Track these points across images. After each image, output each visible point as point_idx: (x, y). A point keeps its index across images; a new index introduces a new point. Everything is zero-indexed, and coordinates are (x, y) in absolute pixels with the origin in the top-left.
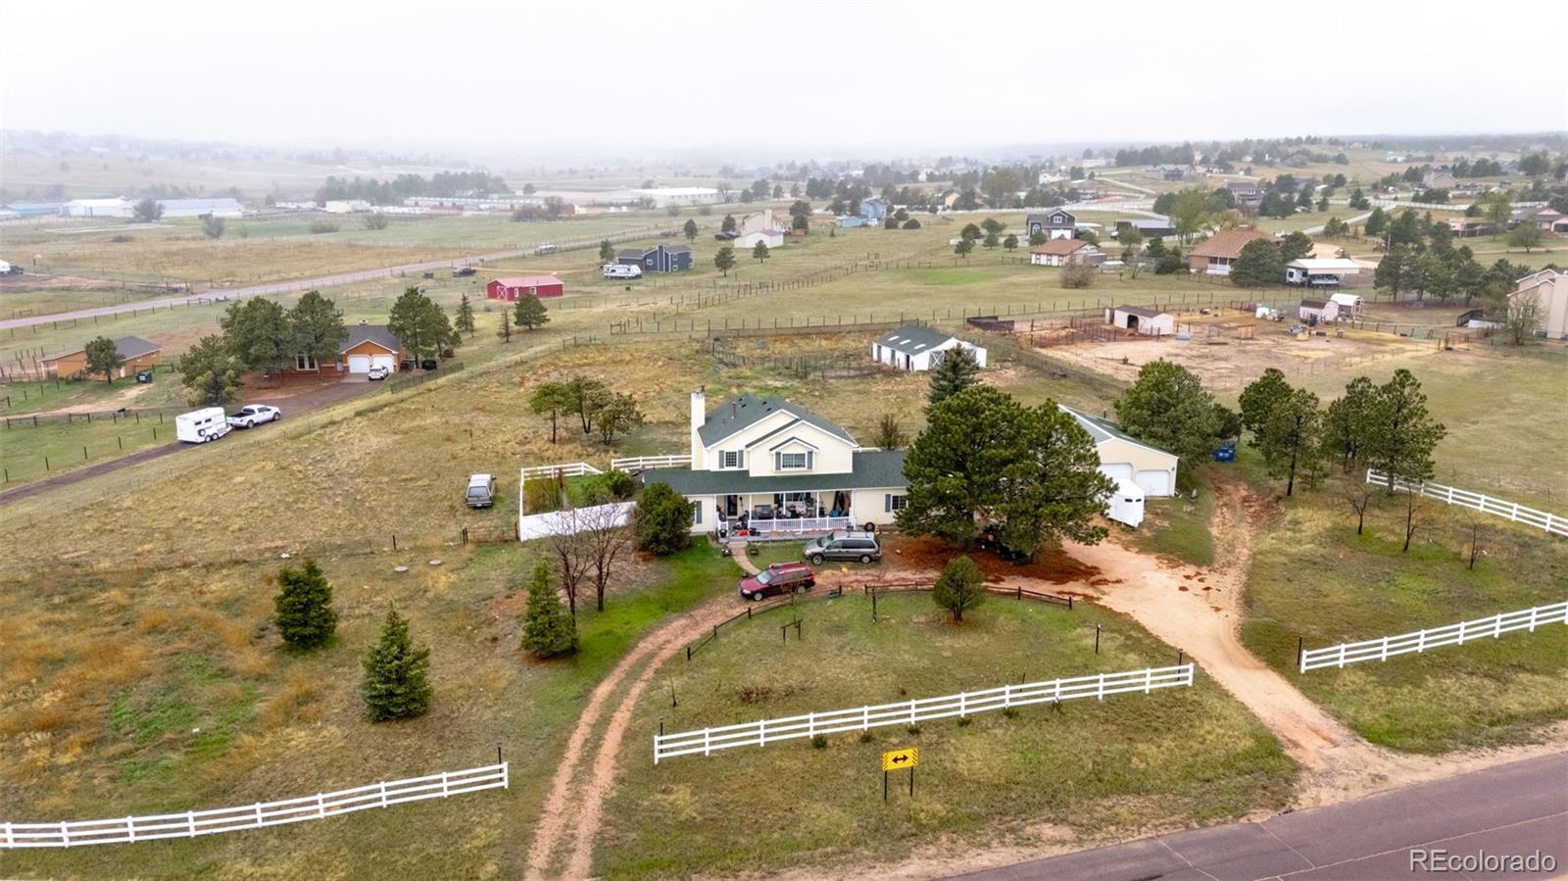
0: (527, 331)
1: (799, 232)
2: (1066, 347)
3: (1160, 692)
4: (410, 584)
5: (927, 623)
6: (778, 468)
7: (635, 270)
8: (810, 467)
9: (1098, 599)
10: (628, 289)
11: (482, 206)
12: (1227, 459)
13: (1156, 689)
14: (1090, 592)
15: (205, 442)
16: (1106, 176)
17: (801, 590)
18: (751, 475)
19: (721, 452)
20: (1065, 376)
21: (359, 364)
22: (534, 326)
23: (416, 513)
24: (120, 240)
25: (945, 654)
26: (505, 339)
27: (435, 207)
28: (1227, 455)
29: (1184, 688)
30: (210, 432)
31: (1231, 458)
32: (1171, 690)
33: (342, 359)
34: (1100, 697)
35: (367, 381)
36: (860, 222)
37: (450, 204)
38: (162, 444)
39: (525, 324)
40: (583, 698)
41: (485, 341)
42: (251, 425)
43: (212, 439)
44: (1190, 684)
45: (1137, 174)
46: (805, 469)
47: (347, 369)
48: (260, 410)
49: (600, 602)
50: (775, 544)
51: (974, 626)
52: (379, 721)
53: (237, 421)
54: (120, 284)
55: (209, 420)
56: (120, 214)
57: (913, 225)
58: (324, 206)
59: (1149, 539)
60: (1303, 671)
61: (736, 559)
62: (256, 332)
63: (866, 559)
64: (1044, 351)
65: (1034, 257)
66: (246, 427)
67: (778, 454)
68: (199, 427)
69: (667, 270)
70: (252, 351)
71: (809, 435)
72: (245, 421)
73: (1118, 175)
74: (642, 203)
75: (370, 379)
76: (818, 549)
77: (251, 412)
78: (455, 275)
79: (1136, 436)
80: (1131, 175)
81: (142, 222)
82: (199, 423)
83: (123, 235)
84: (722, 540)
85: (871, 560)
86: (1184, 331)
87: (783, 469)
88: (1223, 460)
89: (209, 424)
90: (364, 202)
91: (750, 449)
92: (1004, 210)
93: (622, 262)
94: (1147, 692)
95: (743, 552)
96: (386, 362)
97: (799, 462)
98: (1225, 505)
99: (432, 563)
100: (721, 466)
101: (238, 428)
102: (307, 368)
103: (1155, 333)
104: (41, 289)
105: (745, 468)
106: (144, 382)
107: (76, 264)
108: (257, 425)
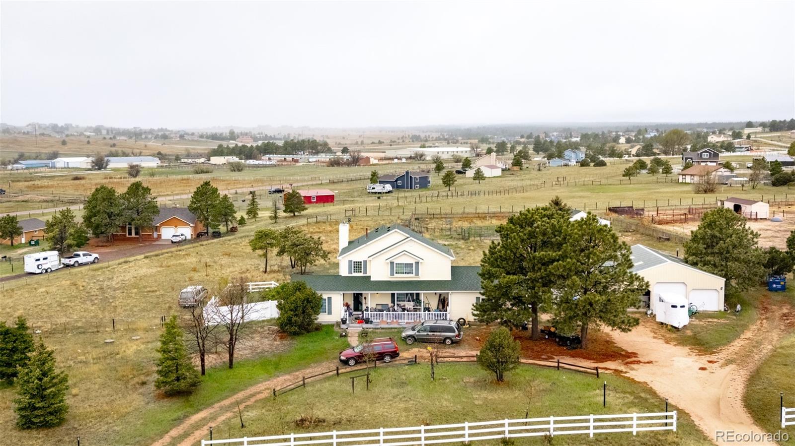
0: (292, 217)
1: (515, 168)
2: (680, 225)
3: (645, 434)
4: (109, 349)
5: (475, 382)
6: (392, 274)
7: (388, 187)
8: (417, 274)
9: (626, 372)
10: (379, 198)
11: (310, 160)
12: (780, 289)
13: (643, 432)
14: (622, 368)
15: (41, 273)
16: (761, 137)
17: (387, 359)
18: (372, 279)
19: (350, 261)
20: (668, 239)
21: (167, 233)
22: (296, 214)
23: (143, 310)
24: (76, 178)
25: (476, 402)
26: (274, 221)
27: (281, 161)
28: (779, 286)
29: (668, 432)
30: (45, 267)
31: (784, 289)
32: (656, 433)
33: (157, 229)
34: (591, 436)
35: (171, 243)
36: (563, 162)
37: (291, 159)
38: (14, 274)
39: (291, 211)
40: (179, 421)
41: (262, 223)
42: (76, 265)
43: (46, 271)
44: (675, 430)
45: (785, 136)
46: (413, 275)
47: (159, 236)
48: (84, 255)
49: (231, 361)
50: (383, 330)
51: (510, 385)
52: (24, 429)
53: (67, 261)
54: (57, 198)
55: (46, 258)
56: (85, 166)
57: (603, 164)
58: (209, 160)
59: (689, 337)
60: (783, 426)
61: (349, 339)
62: (98, 208)
63: (448, 342)
64: (660, 227)
65: (681, 177)
66: (73, 266)
67: (392, 263)
68: (38, 263)
69: (411, 188)
70: (93, 220)
71: (416, 249)
72: (72, 261)
73: (769, 137)
74: (417, 157)
75: (172, 242)
76: (411, 333)
77: (78, 255)
78: (270, 192)
79: (694, 264)
80: (779, 137)
81: (96, 169)
82: (39, 260)
83: (79, 176)
84: (343, 326)
85: (453, 342)
86: (779, 216)
87: (396, 275)
88: (776, 290)
89: (45, 261)
90: (235, 157)
91: (371, 258)
92: (675, 156)
93: (381, 182)
94: (635, 434)
95: (357, 335)
96: (187, 232)
97: (408, 270)
98: (767, 318)
99: (133, 338)
100: (350, 272)
101: (67, 266)
102: (133, 235)
103: (754, 217)
104: (10, 201)
105: (368, 275)
106: (33, 245)
107: (41, 189)
108: (81, 265)
